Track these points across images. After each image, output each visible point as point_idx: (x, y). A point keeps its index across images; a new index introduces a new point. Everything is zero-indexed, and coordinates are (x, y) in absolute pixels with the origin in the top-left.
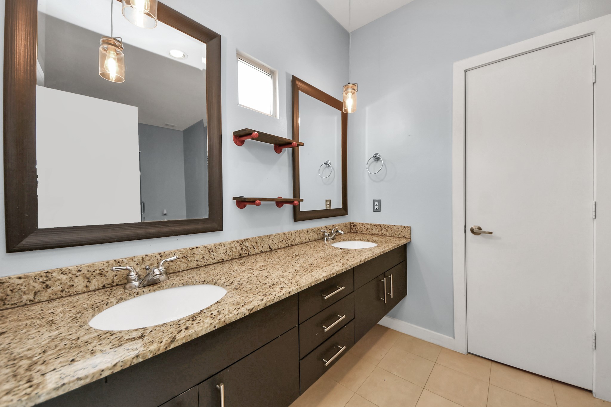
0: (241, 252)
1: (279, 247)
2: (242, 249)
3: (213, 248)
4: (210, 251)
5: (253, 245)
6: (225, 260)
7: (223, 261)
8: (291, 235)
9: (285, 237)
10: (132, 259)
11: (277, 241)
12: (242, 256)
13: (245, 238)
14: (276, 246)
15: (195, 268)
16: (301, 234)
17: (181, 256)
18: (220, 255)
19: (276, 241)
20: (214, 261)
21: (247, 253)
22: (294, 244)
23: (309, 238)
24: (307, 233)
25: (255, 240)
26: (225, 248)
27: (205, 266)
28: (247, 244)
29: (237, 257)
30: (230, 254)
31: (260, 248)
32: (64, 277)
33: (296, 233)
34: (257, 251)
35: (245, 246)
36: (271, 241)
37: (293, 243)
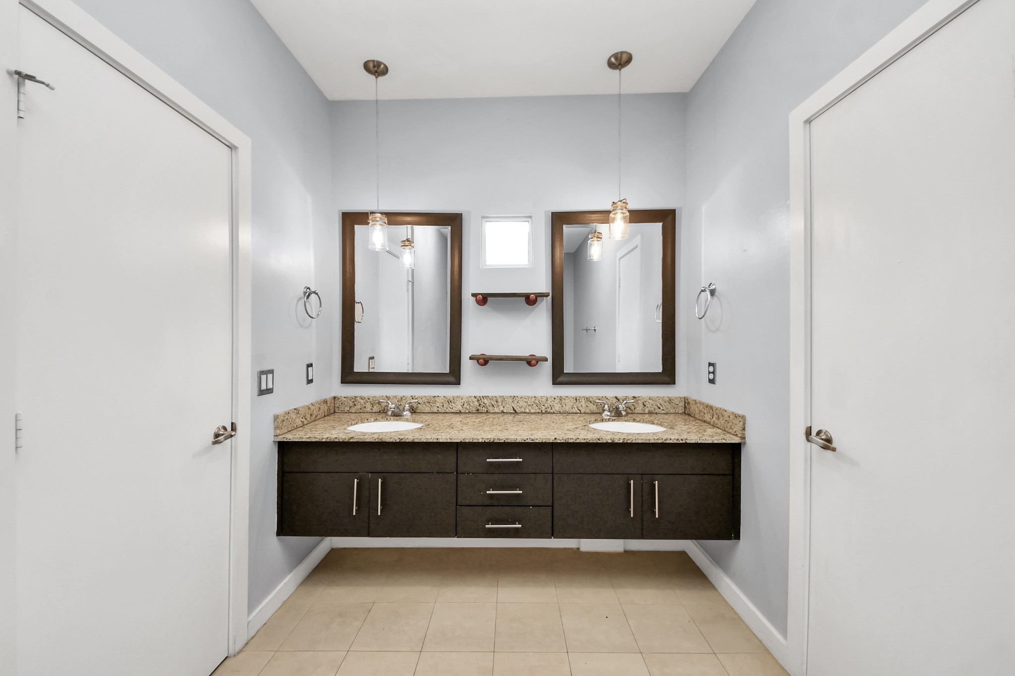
0: (479, 408)
1: (528, 411)
2: (480, 405)
3: (451, 399)
4: (449, 402)
5: (493, 403)
6: (462, 411)
7: (460, 412)
8: (547, 400)
9: (537, 402)
10: (395, 397)
11: (525, 404)
12: (480, 411)
13: (484, 395)
14: (523, 410)
15: (436, 413)
16: (564, 401)
17: (426, 401)
18: (458, 407)
19: (521, 404)
20: (452, 411)
21: (486, 410)
22: (552, 411)
23: (579, 408)
24: (575, 401)
25: (494, 399)
26: (463, 401)
27: (444, 413)
28: (486, 401)
29: (474, 411)
30: (468, 407)
31: (502, 408)
32: (362, 401)
33: (554, 398)
34: (496, 410)
35: (484, 403)
36: (516, 402)
37: (549, 410)
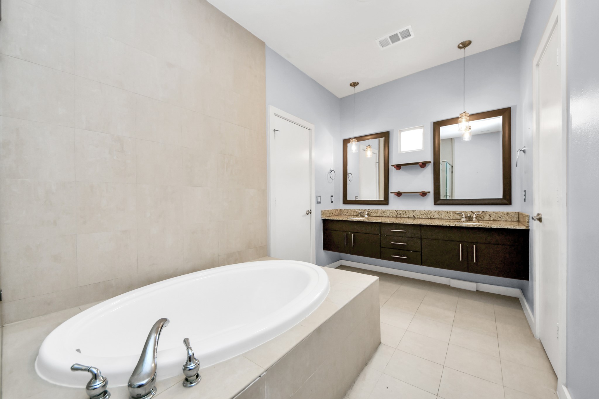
0: (397, 215)
1: (421, 217)
2: (397, 214)
3: (385, 211)
4: (384, 212)
5: (404, 213)
6: (389, 216)
7: (389, 217)
8: (431, 212)
9: (426, 213)
10: (362, 209)
11: (419, 214)
12: (398, 216)
13: (399, 209)
14: (418, 216)
15: (378, 217)
16: (440, 213)
17: (374, 211)
18: (388, 214)
19: (417, 214)
20: (385, 216)
21: (400, 216)
22: (434, 218)
23: (449, 217)
24: (447, 213)
25: (404, 211)
26: (390, 212)
27: (382, 217)
28: (400, 212)
29: (395, 217)
30: (392, 215)
31: (408, 216)
32: (350, 211)
33: (435, 212)
34: (405, 216)
35: (399, 213)
36: (415, 213)
37: (432, 217)
